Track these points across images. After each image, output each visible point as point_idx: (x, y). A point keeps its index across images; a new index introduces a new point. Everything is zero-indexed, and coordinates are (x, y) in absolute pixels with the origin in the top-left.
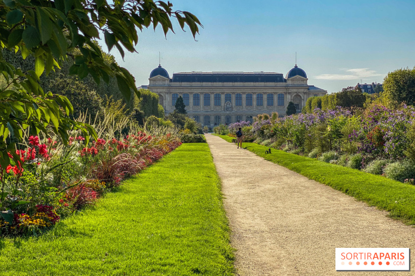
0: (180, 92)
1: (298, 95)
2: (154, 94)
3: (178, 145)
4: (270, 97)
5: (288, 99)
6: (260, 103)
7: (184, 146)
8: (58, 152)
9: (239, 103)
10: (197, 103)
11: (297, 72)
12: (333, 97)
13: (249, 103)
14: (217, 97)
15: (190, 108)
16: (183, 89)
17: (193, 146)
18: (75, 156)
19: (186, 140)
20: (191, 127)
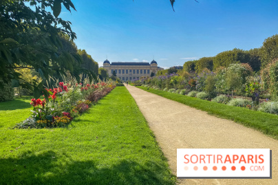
0: (114, 69)
1: (154, 70)
2: (105, 69)
3: (115, 87)
4: (145, 70)
5: (151, 71)
6: (141, 73)
7: (117, 87)
8: (72, 89)
9: (134, 73)
10: (120, 73)
11: (154, 62)
12: (166, 70)
13: (138, 73)
14: (127, 70)
15: (118, 74)
16: (115, 68)
17: (120, 87)
18: (79, 90)
19: (118, 85)
20: (118, 81)
